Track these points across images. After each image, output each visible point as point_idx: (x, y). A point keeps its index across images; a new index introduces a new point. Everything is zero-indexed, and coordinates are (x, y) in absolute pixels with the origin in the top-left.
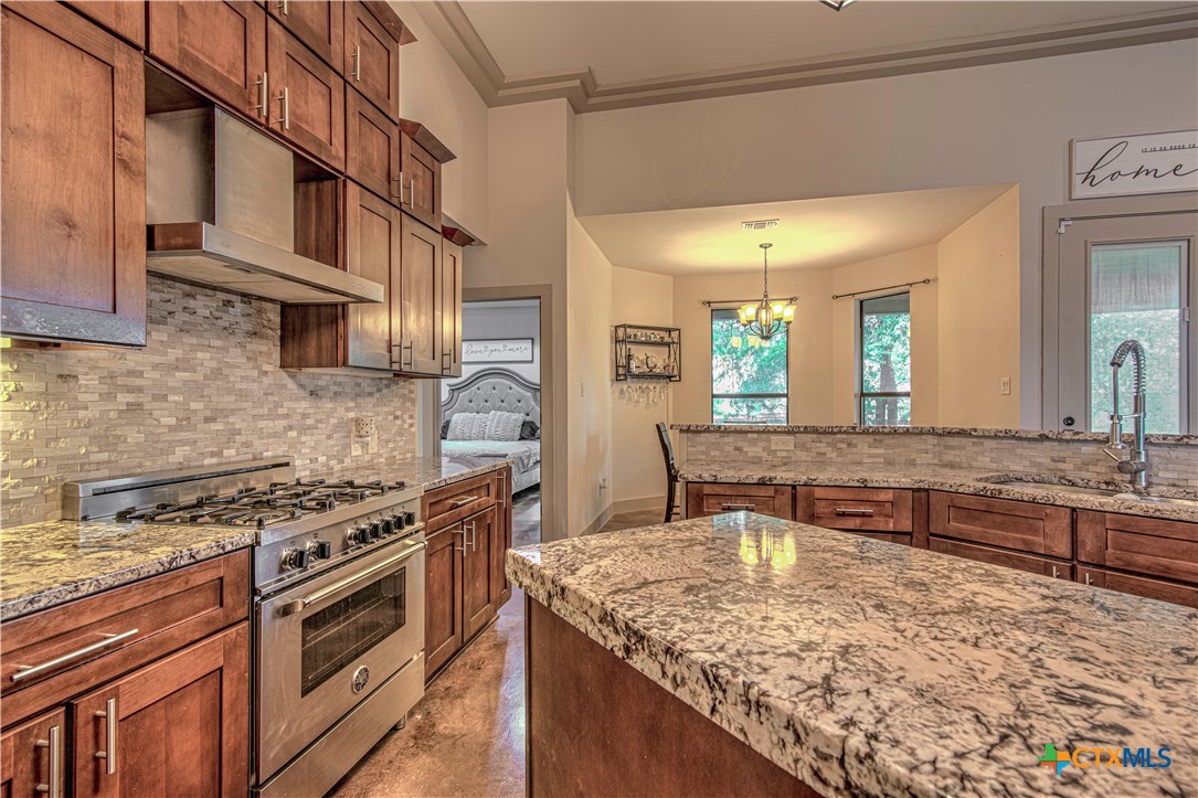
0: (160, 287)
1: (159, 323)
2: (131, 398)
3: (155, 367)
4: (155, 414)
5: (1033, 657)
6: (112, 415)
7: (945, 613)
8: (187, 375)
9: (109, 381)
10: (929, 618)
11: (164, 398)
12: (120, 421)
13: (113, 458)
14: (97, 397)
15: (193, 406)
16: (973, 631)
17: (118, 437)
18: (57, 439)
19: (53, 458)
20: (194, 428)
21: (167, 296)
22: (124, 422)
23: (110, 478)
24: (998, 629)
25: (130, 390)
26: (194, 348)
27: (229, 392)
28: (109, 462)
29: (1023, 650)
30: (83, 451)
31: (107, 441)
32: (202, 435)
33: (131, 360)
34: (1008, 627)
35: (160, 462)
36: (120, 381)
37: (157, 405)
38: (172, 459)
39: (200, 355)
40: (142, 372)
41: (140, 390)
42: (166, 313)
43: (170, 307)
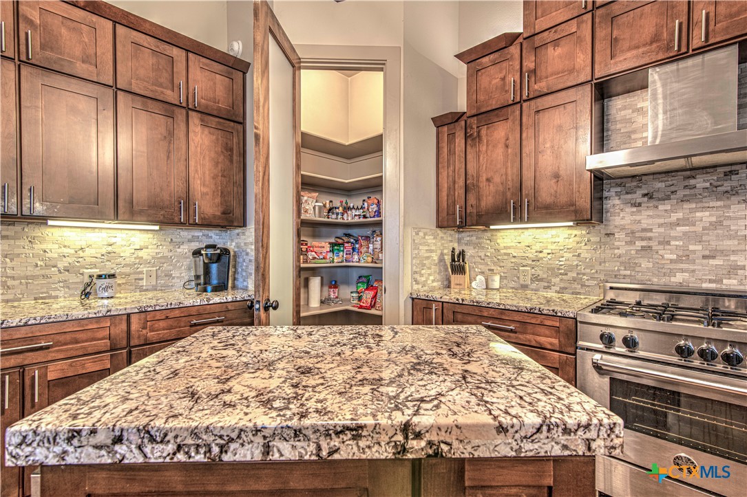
0: (665, 179)
1: (664, 200)
2: (644, 243)
3: (660, 225)
4: (660, 252)
5: (241, 353)
6: (633, 252)
7: (279, 359)
8: (686, 229)
9: (631, 235)
10: (284, 355)
11: (668, 243)
12: (637, 255)
13: (633, 274)
14: (624, 243)
15: (692, 247)
16: (264, 355)
17: (636, 264)
18: (605, 262)
19: (603, 270)
20: (694, 262)
21: (671, 183)
22: (640, 256)
23: (631, 283)
24: (254, 359)
25: (642, 239)
26: (692, 211)
27: (730, 237)
28: (631, 276)
29: (244, 354)
30: (616, 268)
31: (630, 264)
32: (700, 267)
33: (644, 223)
34: (250, 362)
35: (664, 280)
36: (637, 235)
37: (661, 247)
38: (673, 279)
39: (698, 214)
40: (652, 229)
41: (650, 239)
42: (669, 193)
43: (673, 188)
